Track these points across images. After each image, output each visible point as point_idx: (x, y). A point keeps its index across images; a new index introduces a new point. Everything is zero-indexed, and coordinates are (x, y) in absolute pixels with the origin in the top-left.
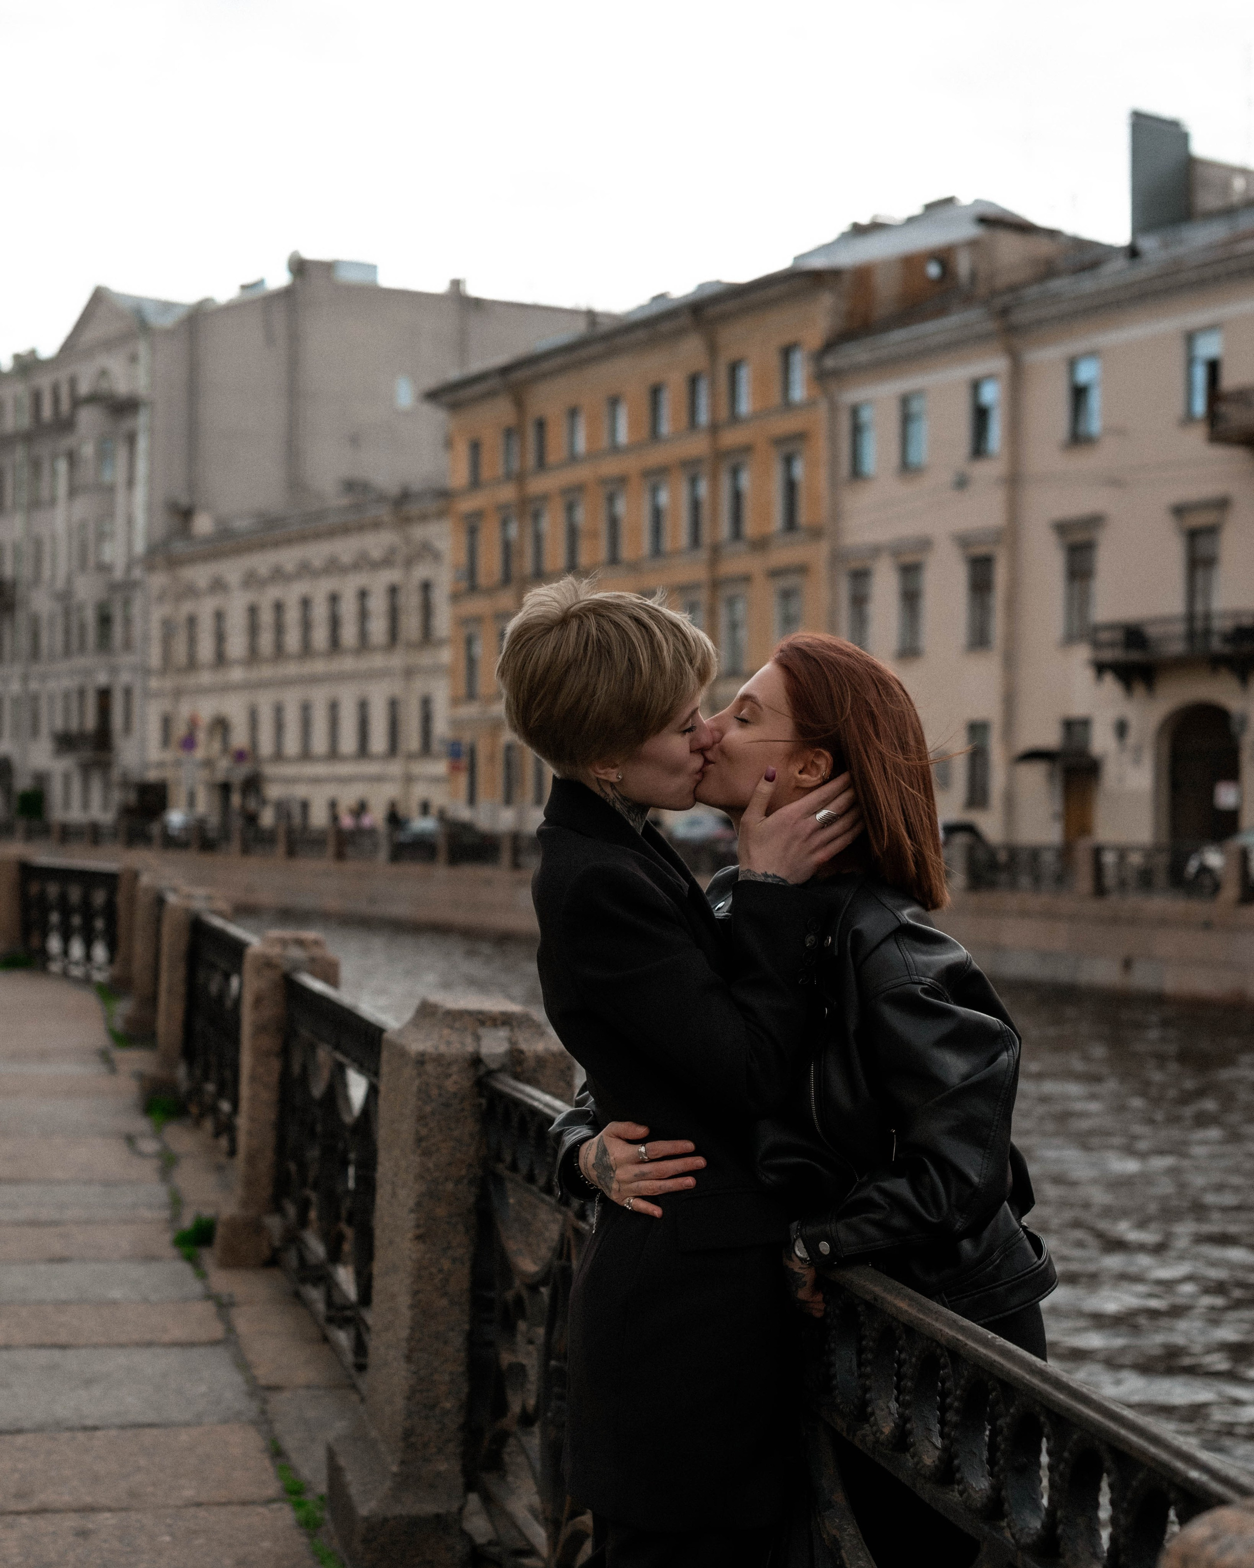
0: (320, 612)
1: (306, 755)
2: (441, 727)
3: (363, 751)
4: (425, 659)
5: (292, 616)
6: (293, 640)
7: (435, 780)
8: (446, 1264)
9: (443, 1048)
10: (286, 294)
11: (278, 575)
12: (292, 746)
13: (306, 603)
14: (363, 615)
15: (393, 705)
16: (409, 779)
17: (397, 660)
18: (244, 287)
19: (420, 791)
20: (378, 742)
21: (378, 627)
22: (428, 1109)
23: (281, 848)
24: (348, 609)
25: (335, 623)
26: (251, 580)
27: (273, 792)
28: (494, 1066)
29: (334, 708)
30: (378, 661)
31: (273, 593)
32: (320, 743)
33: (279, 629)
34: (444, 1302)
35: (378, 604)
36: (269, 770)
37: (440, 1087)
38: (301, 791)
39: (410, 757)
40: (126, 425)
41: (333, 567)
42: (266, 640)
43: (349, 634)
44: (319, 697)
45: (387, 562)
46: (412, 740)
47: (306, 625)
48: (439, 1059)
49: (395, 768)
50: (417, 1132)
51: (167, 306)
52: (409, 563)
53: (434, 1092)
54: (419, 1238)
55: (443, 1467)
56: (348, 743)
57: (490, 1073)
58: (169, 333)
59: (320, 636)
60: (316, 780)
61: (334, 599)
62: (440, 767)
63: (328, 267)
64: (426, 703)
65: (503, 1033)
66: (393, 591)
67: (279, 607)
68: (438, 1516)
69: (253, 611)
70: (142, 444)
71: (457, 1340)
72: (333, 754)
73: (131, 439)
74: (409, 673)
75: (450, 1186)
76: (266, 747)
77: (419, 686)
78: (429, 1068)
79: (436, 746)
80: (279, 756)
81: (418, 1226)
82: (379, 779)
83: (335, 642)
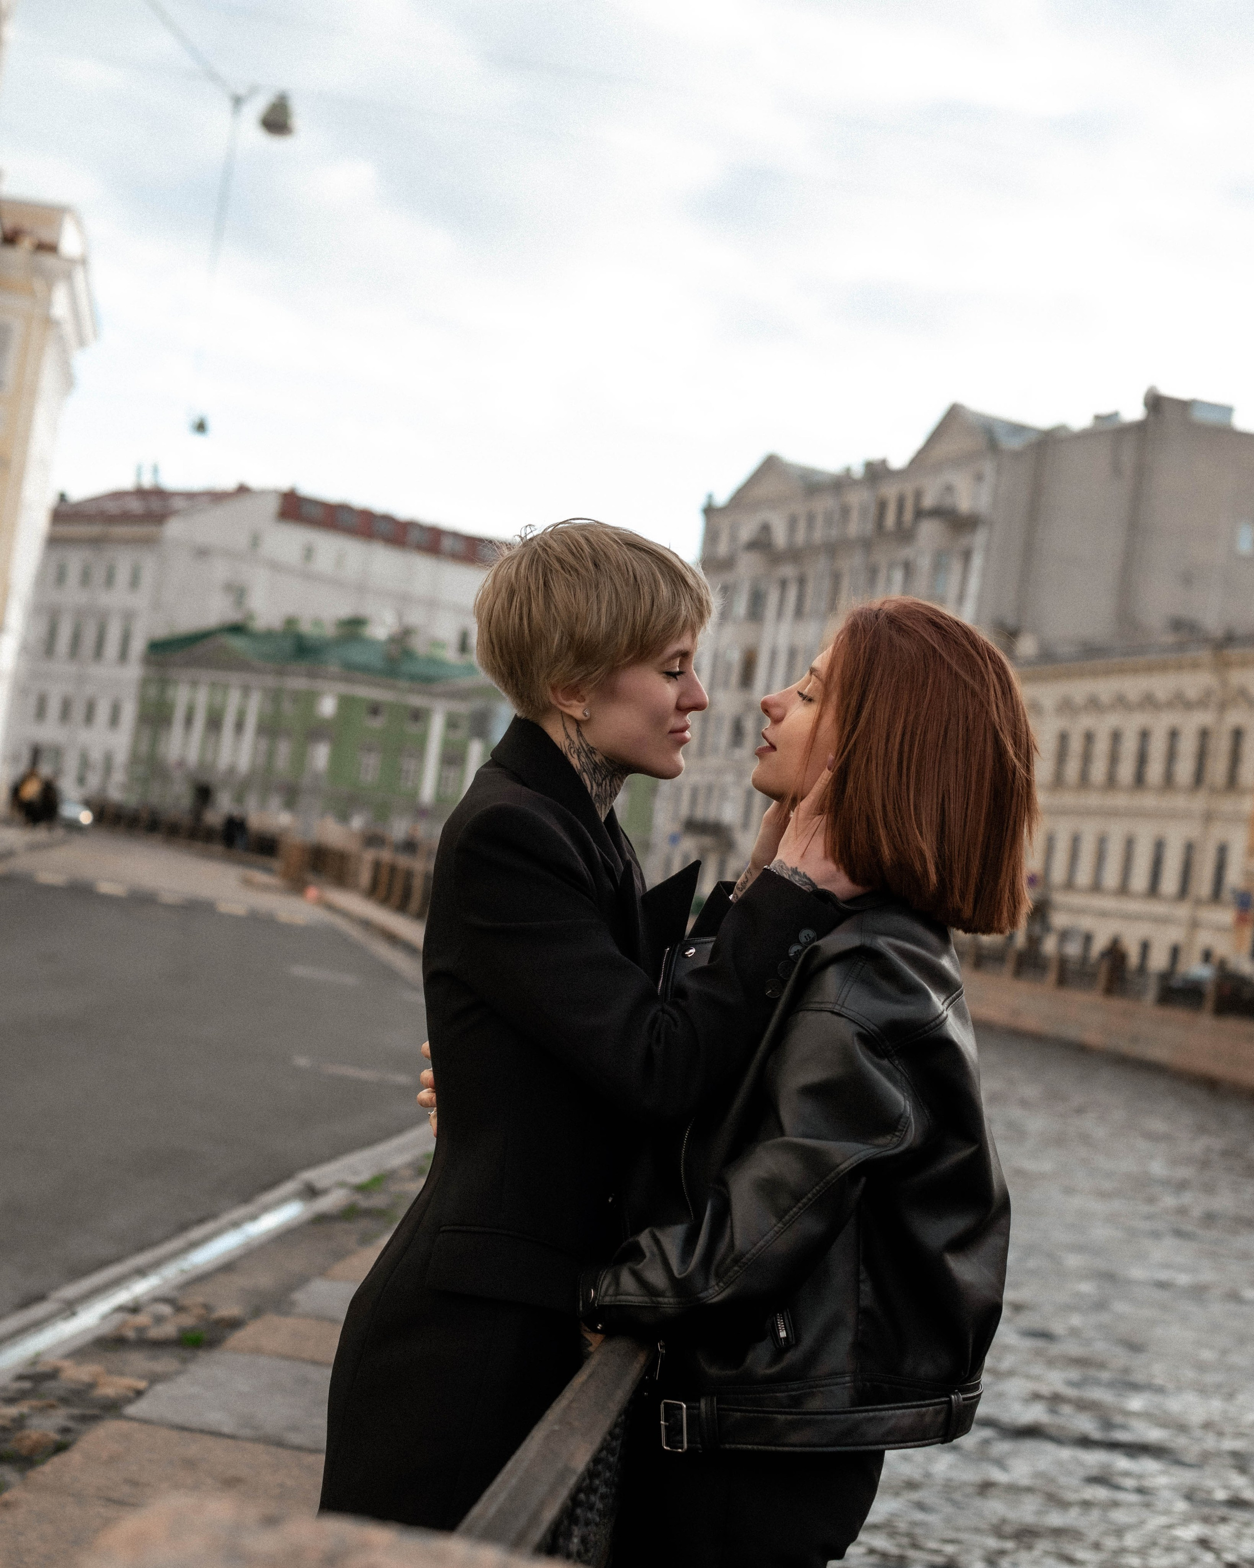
0: (1129, 747)
1: (1096, 887)
2: (1234, 877)
3: (1153, 889)
4: (1227, 805)
5: (1101, 747)
6: (1099, 770)
7: (1219, 929)
10: (1139, 428)
11: (1094, 704)
12: (1084, 877)
13: (1116, 737)
14: (1171, 756)
15: (1190, 849)
16: (1195, 925)
17: (1199, 803)
18: (1098, 418)
19: (1204, 938)
20: (1170, 883)
21: (1185, 769)
23: (1052, 976)
24: (1158, 748)
25: (1142, 759)
26: (1066, 707)
27: (1059, 920)
29: (1130, 844)
30: (1180, 801)
31: (1086, 722)
32: (1111, 877)
33: (1087, 758)
35: (1188, 746)
36: (1059, 898)
38: (1086, 923)
39: (1198, 902)
40: (964, 541)
41: (1149, 702)
42: (1072, 769)
43: (1155, 771)
44: (1117, 832)
45: (1202, 703)
46: (1203, 884)
47: (1114, 759)
49: (1183, 911)
51: (1018, 429)
52: (1223, 707)
56: (1140, 880)
58: (1017, 455)
59: (1126, 771)
60: (1103, 914)
61: (1144, 736)
62: (1226, 916)
63: (1185, 406)
64: (1222, 852)
66: (1204, 734)
67: (1089, 738)
69: (1063, 738)
70: (977, 561)
72: (1123, 890)
73: (967, 556)
74: (1209, 817)
76: (1058, 874)
77: (1218, 832)
79: (1227, 895)
80: (1069, 885)
82: (1163, 921)
83: (1140, 779)
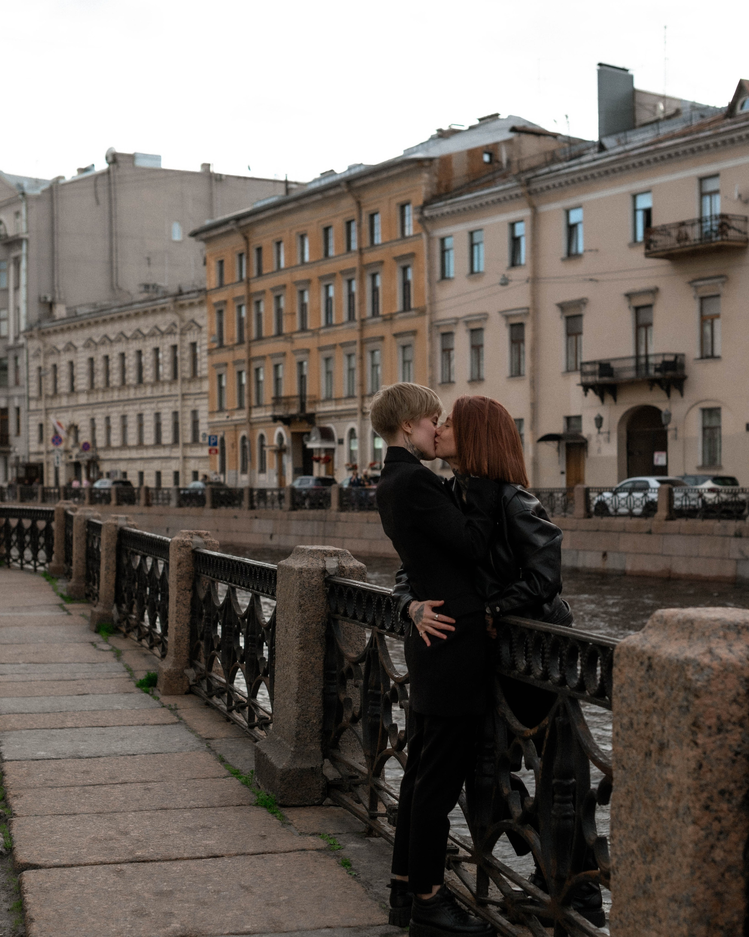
0: (131, 362)
1: (124, 446)
2: (203, 428)
3: (158, 442)
4: (193, 388)
5: (115, 364)
6: (115, 378)
7: (201, 459)
8: (313, 660)
9: (310, 566)
10: (106, 174)
11: (106, 340)
12: (116, 440)
13: (123, 356)
14: (157, 363)
15: (176, 415)
16: (186, 459)
17: (177, 389)
18: (81, 171)
19: (192, 465)
20: (167, 437)
21: (166, 370)
22: (304, 592)
23: (113, 502)
24: (148, 359)
25: (140, 368)
26: (89, 343)
27: (105, 467)
28: (331, 573)
29: (140, 417)
30: (166, 390)
31: (103, 351)
32: (132, 439)
33: (107, 372)
34: (313, 676)
35: (165, 356)
36: (102, 455)
37: (309, 583)
38: (122, 467)
39: (185, 445)
40: (14, 253)
41: (139, 335)
42: (99, 379)
43: (148, 374)
44: (132, 412)
45: (170, 332)
46: (187, 436)
47: (123, 370)
48: (308, 571)
49: (178, 452)
50: (300, 603)
51: (37, 182)
52: (183, 332)
53: (307, 585)
54: (301, 648)
55: (313, 748)
56: (149, 438)
57: (330, 576)
58: (38, 198)
59: (131, 376)
60: (131, 460)
61: (139, 354)
62: (205, 452)
63: (132, 157)
64: (195, 413)
65: (335, 559)
66: (174, 348)
67: (107, 359)
68: (312, 768)
69: (91, 361)
70: (23, 265)
71: (318, 693)
72: (141, 445)
73: (17, 262)
74: (184, 396)
75: (314, 626)
76: (101, 442)
77: (191, 404)
78: (304, 575)
79: (201, 439)
80: (108, 446)
81: (301, 643)
82: (167, 459)
83: (140, 379)
